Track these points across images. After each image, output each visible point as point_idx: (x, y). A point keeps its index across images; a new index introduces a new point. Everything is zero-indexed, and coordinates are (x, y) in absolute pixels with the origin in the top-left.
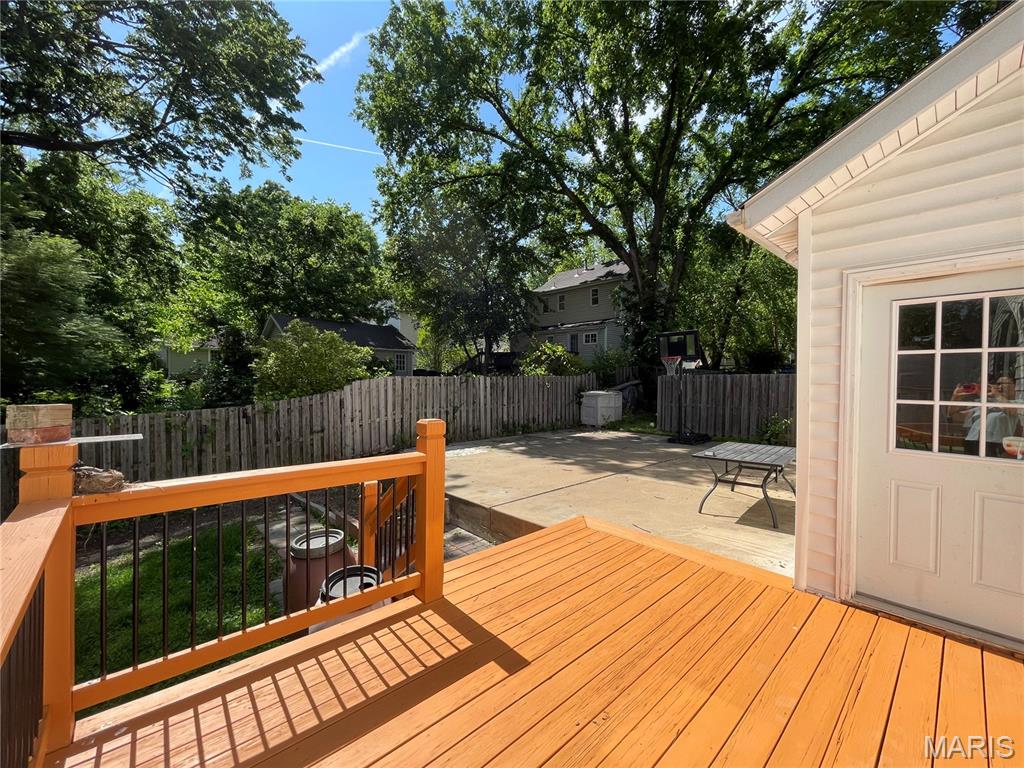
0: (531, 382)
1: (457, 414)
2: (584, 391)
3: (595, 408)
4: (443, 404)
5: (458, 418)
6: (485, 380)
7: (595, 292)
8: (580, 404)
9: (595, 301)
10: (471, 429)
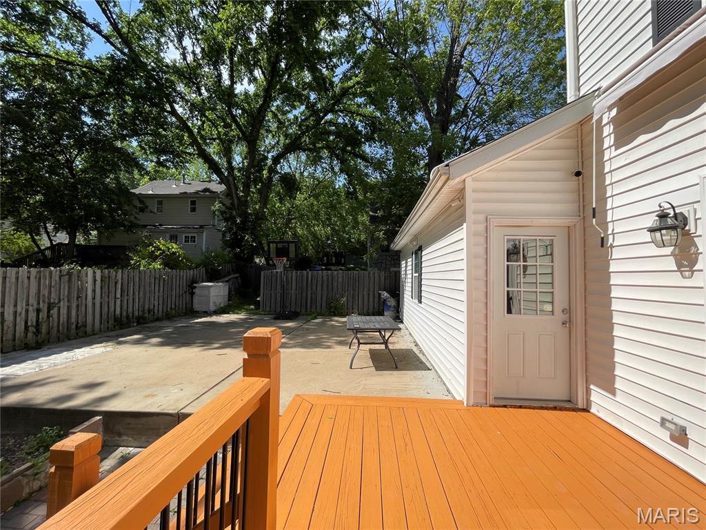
0: (147, 276)
1: (54, 312)
2: (197, 283)
3: (208, 297)
4: (33, 301)
5: (55, 316)
6: (94, 273)
7: (193, 203)
8: (192, 294)
9: (193, 210)
10: (74, 327)
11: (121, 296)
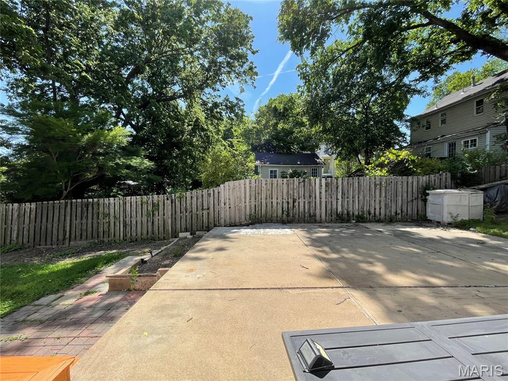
4: (285, 197)
7: (480, 102)
11: (342, 198)
